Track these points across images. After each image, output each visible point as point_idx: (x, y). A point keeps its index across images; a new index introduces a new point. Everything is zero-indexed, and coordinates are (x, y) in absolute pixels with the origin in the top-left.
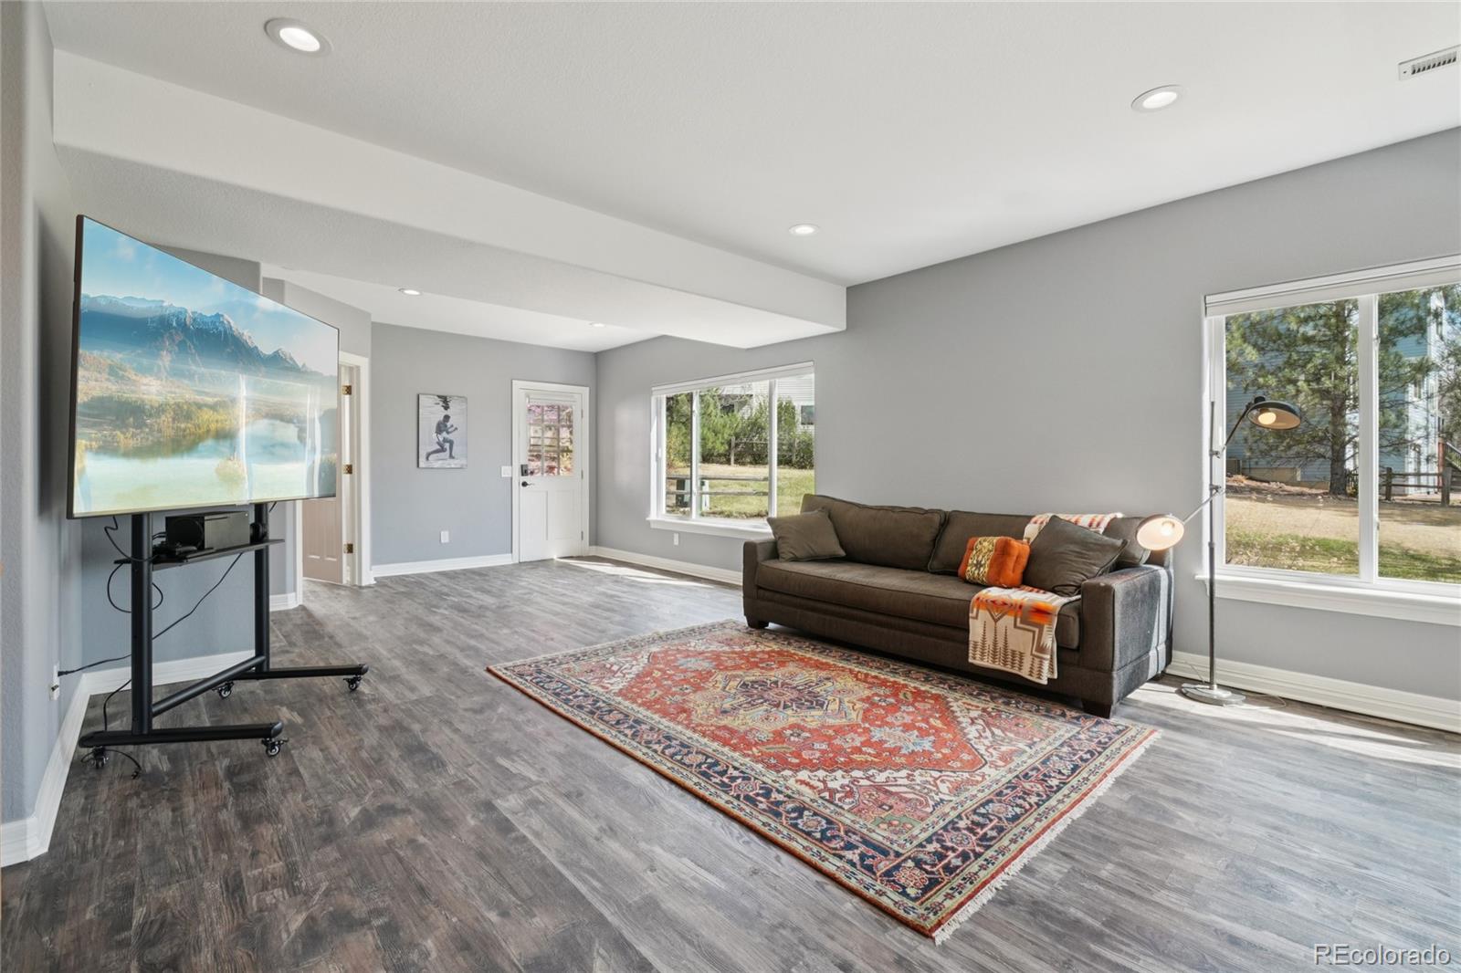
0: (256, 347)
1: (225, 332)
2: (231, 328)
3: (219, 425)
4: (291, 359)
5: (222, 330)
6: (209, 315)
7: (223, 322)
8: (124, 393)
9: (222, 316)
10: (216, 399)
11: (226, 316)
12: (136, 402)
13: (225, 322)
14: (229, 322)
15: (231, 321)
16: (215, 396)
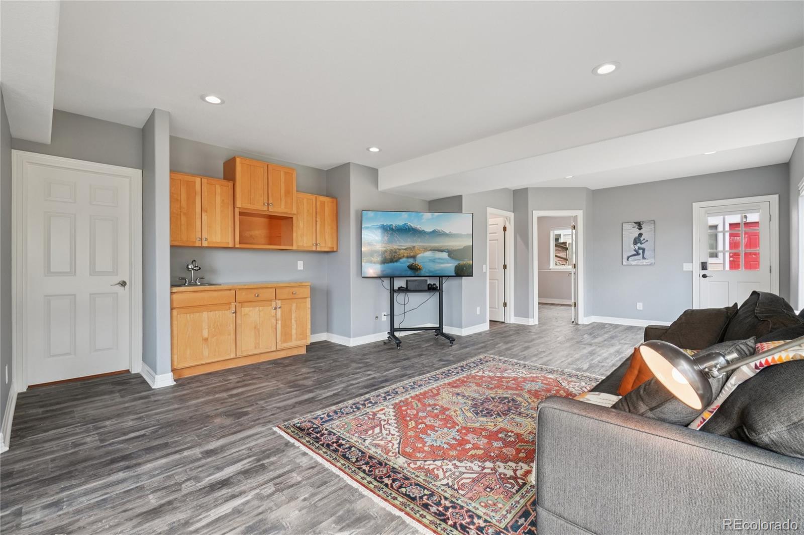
0: (424, 230)
1: (409, 228)
2: (411, 226)
3: (408, 254)
4: (443, 231)
5: (407, 227)
6: (402, 224)
11: (409, 223)
15: (411, 224)
16: (406, 246)
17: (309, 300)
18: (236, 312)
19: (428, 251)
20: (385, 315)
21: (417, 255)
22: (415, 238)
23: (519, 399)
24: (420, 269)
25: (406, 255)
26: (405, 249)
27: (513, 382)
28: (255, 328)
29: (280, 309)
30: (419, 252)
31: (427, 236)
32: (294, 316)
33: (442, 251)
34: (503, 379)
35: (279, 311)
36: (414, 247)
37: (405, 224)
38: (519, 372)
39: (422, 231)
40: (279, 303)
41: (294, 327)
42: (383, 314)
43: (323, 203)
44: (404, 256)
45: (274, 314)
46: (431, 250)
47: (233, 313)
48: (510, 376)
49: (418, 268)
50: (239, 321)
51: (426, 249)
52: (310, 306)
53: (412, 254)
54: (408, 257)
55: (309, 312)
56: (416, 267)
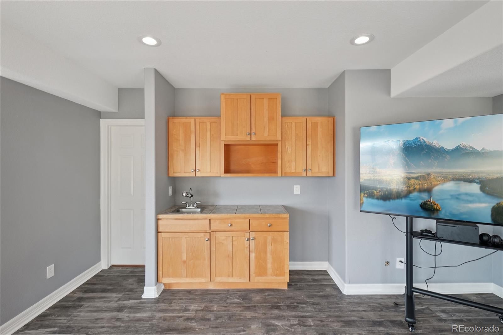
0: (442, 147)
1: (422, 145)
2: (425, 142)
3: (421, 186)
4: (471, 147)
5: (419, 144)
6: (412, 140)
7: (420, 141)
8: (375, 177)
9: (419, 138)
10: (418, 175)
11: (421, 137)
12: (380, 179)
13: (421, 140)
14: (423, 140)
15: (424, 139)
16: (418, 173)
17: (287, 234)
18: (210, 239)
19: (451, 180)
20: (401, 261)
21: (433, 187)
22: (430, 161)
24: (437, 210)
25: (417, 187)
26: (417, 178)
28: (228, 257)
29: (254, 241)
30: (436, 183)
31: (448, 157)
32: (269, 248)
33: (471, 181)
35: (253, 243)
36: (429, 174)
37: (417, 139)
39: (440, 149)
40: (253, 234)
41: (269, 261)
42: (398, 259)
43: (315, 125)
44: (415, 189)
45: (248, 245)
46: (453, 180)
47: (207, 241)
49: (434, 209)
50: (213, 249)
51: (446, 178)
52: (288, 241)
53: (426, 186)
54: (421, 191)
55: (287, 246)
56: (432, 206)
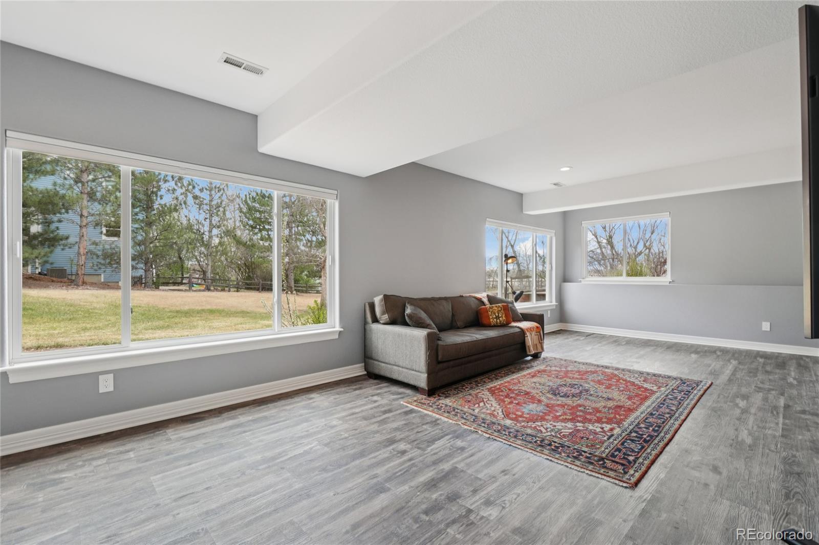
23: (550, 396)
27: (558, 414)
34: (571, 417)
38: (552, 430)
48: (563, 424)
